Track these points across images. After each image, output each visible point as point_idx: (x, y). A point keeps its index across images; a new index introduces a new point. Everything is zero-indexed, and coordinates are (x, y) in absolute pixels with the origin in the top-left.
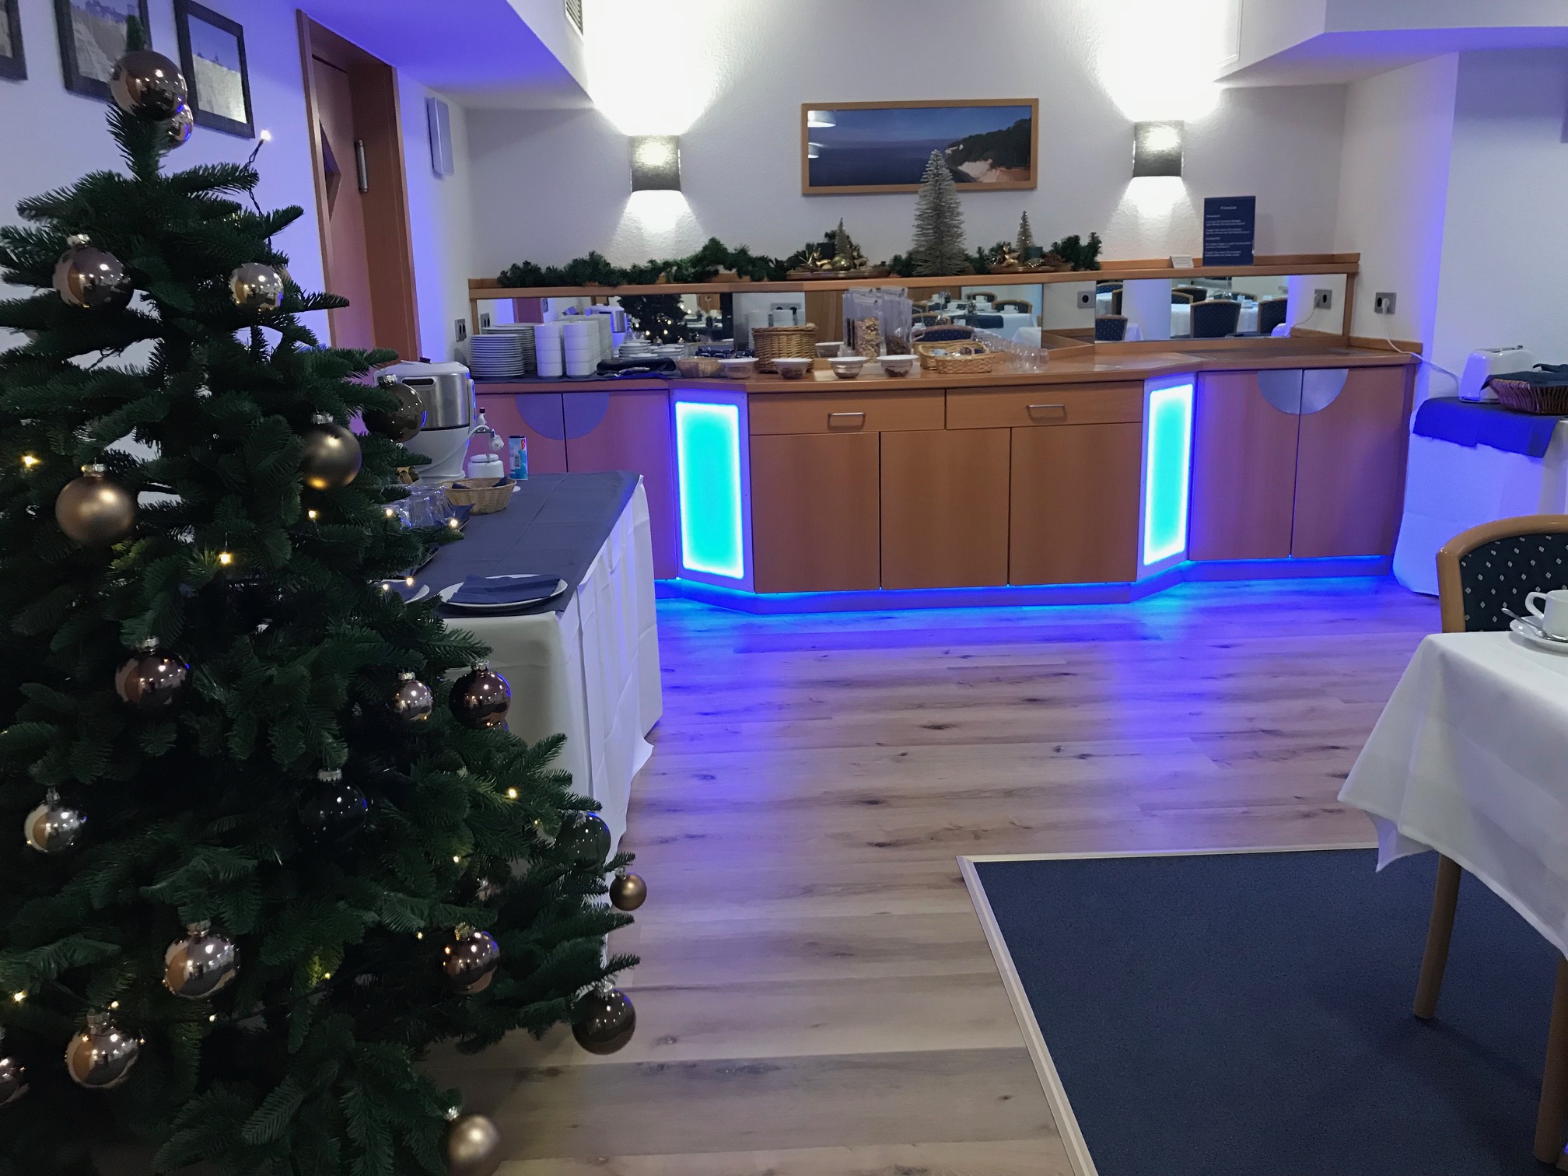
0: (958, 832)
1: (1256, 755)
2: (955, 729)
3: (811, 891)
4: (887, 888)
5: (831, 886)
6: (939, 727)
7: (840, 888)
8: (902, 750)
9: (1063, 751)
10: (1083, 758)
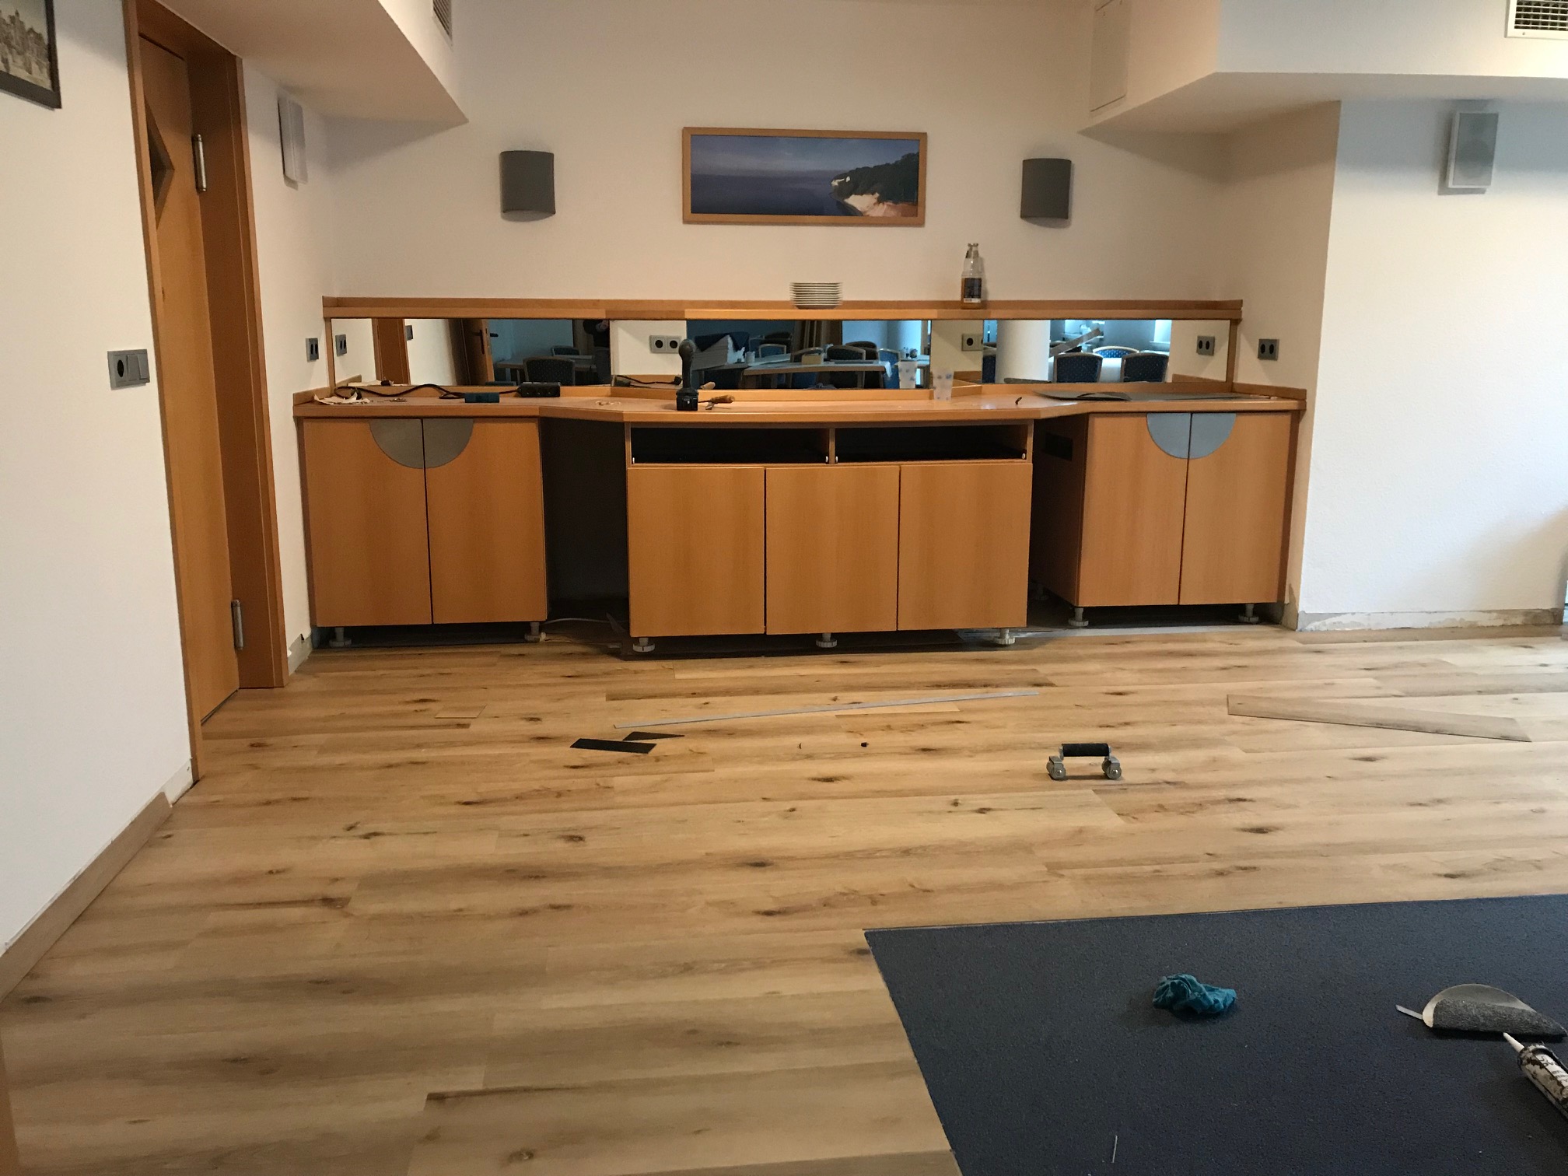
0: (853, 897)
1: (1161, 808)
2: (846, 782)
3: (691, 968)
4: (777, 963)
5: (714, 962)
6: (829, 780)
7: (723, 965)
8: (789, 806)
9: (961, 804)
10: (981, 813)
